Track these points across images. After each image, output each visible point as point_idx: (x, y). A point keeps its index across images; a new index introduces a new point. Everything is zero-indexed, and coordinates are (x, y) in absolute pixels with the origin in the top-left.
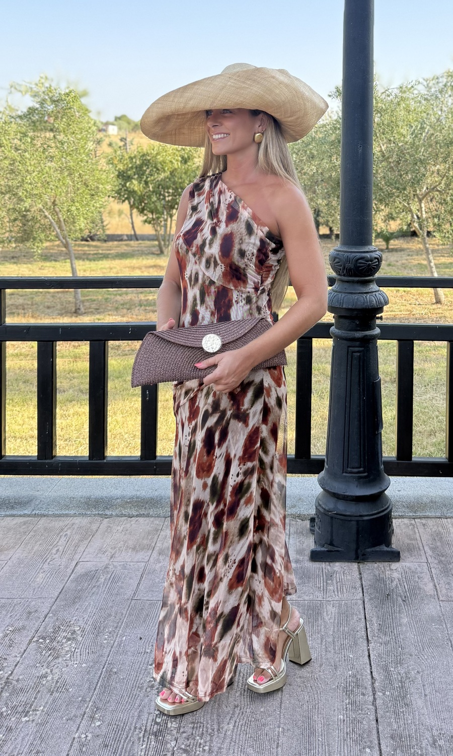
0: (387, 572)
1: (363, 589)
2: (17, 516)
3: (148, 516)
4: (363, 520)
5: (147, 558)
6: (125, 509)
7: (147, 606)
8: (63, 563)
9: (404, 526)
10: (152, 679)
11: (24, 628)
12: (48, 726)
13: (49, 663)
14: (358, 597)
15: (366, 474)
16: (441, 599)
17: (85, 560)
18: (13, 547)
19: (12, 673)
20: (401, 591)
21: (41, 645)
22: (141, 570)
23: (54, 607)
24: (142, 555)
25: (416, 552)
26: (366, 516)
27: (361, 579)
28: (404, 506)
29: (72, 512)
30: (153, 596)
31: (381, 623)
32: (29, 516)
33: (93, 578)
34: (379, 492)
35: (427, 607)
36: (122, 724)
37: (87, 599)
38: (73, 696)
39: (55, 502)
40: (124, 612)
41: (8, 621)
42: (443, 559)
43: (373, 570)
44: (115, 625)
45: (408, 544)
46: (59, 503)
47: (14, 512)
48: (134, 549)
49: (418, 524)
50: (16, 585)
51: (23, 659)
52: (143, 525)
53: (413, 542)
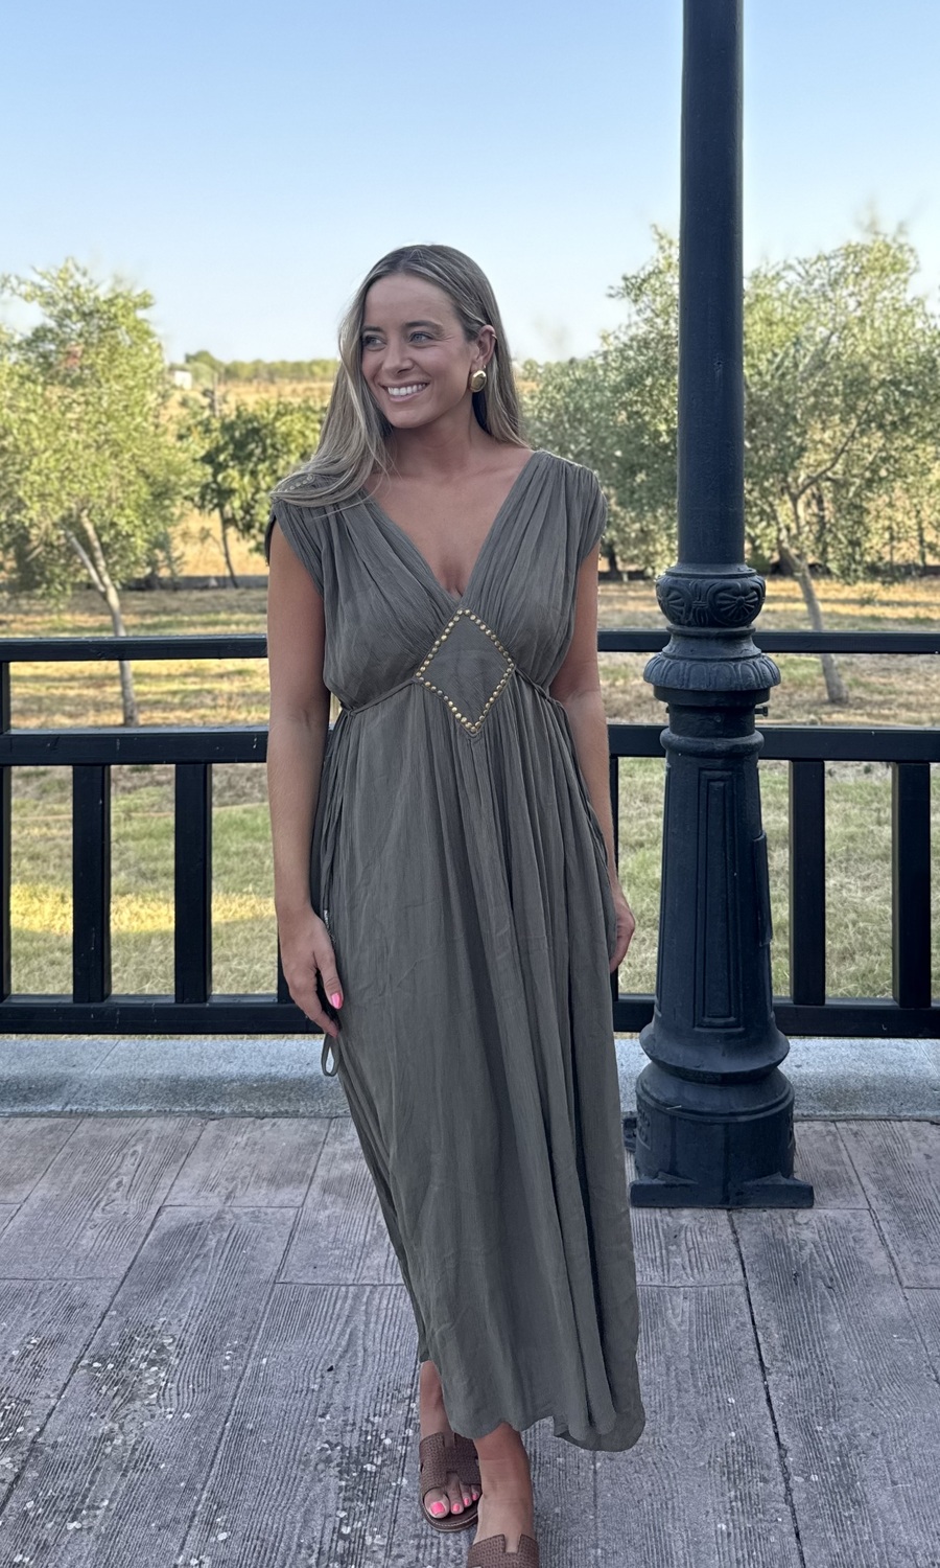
0: (789, 1229)
1: (742, 1263)
2: (36, 1116)
3: (296, 1115)
4: (738, 1123)
5: (301, 1199)
6: (249, 1101)
7: (305, 1295)
8: (132, 1209)
9: (815, 1137)
10: (326, 1446)
11: (60, 1339)
12: (121, 1540)
13: (115, 1411)
14: (735, 1280)
15: (741, 1029)
16: (905, 1283)
17: (176, 1202)
18: (31, 1177)
19: (42, 1430)
20: (821, 1268)
21: (98, 1375)
22: (290, 1223)
23: (119, 1298)
24: (287, 1195)
25: (844, 1190)
26: (744, 1114)
27: (737, 1242)
28: (811, 1097)
29: (144, 1108)
30: (315, 1277)
31: (786, 1332)
32: (59, 1115)
33: (194, 1238)
34: (766, 1067)
35: (879, 1300)
36: (272, 1538)
37: (185, 1281)
38: (167, 1479)
39: (109, 1088)
40: (262, 1309)
41: (27, 1325)
42: (901, 1202)
43: (759, 1224)
44: (245, 1334)
45: (826, 1172)
46: (116, 1088)
47: (30, 1108)
48: (273, 1181)
49: (844, 1133)
50: (42, 1252)
51: (62, 1404)
52: (286, 1134)
53: (838, 1169)
